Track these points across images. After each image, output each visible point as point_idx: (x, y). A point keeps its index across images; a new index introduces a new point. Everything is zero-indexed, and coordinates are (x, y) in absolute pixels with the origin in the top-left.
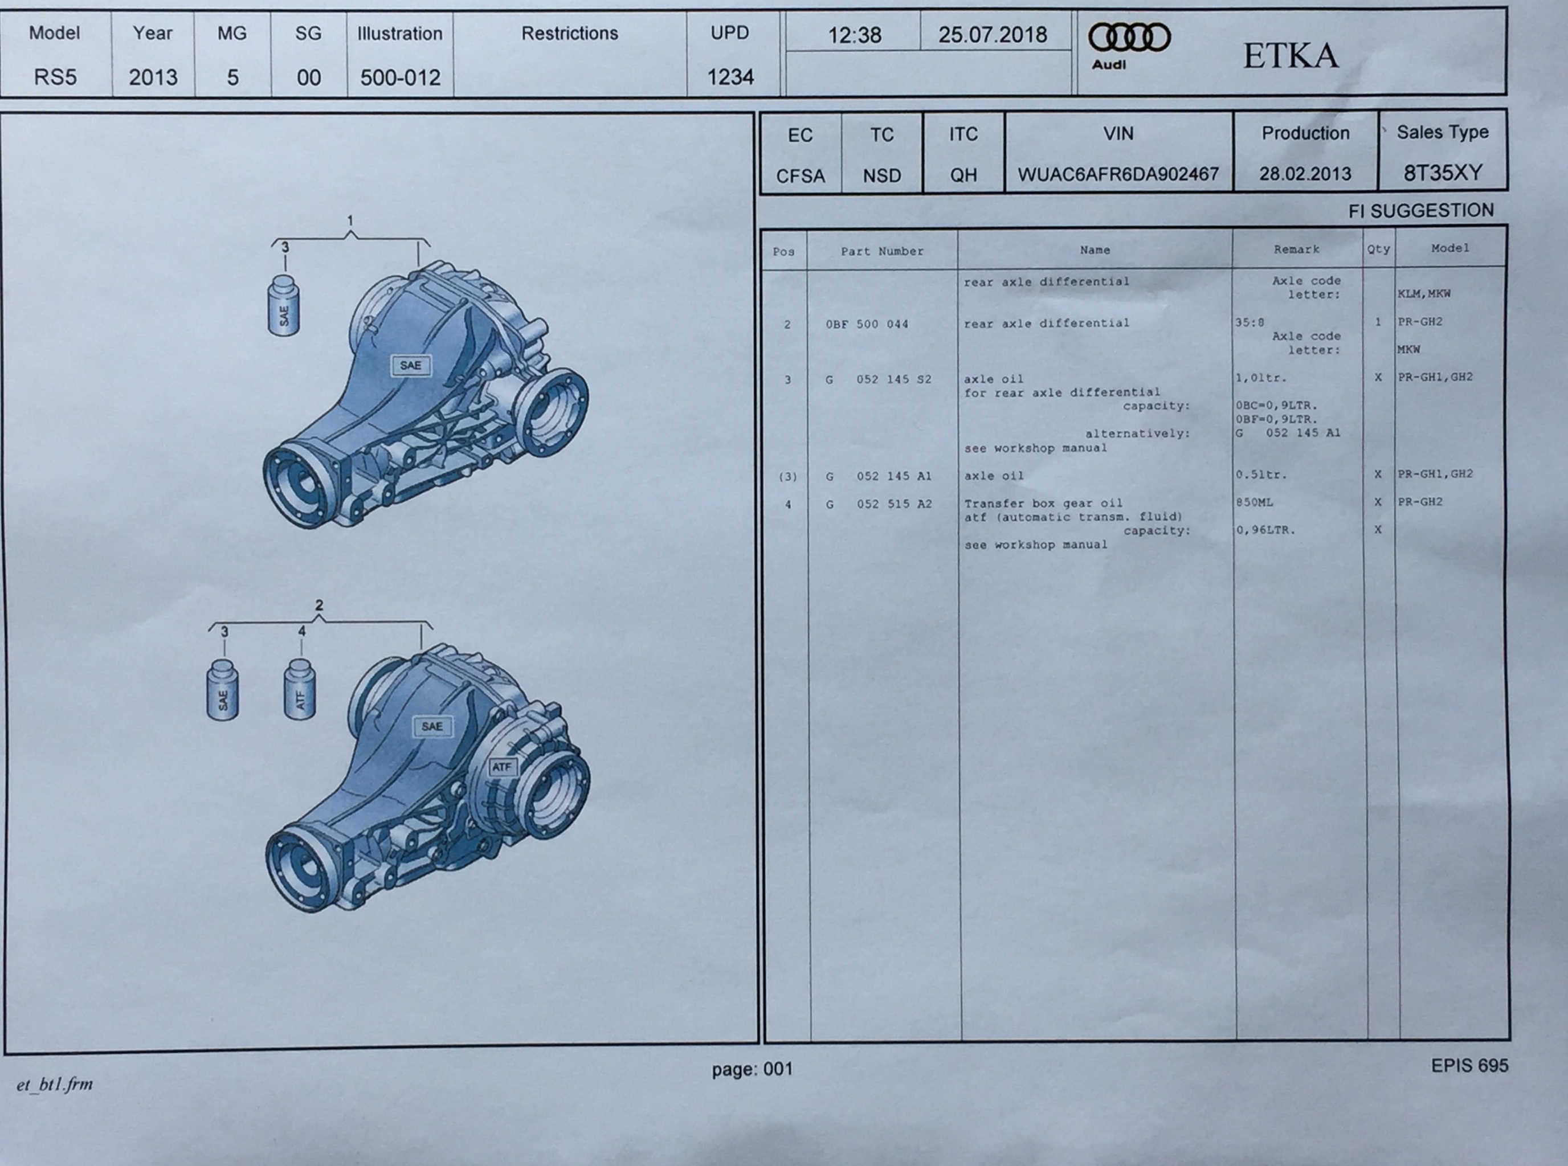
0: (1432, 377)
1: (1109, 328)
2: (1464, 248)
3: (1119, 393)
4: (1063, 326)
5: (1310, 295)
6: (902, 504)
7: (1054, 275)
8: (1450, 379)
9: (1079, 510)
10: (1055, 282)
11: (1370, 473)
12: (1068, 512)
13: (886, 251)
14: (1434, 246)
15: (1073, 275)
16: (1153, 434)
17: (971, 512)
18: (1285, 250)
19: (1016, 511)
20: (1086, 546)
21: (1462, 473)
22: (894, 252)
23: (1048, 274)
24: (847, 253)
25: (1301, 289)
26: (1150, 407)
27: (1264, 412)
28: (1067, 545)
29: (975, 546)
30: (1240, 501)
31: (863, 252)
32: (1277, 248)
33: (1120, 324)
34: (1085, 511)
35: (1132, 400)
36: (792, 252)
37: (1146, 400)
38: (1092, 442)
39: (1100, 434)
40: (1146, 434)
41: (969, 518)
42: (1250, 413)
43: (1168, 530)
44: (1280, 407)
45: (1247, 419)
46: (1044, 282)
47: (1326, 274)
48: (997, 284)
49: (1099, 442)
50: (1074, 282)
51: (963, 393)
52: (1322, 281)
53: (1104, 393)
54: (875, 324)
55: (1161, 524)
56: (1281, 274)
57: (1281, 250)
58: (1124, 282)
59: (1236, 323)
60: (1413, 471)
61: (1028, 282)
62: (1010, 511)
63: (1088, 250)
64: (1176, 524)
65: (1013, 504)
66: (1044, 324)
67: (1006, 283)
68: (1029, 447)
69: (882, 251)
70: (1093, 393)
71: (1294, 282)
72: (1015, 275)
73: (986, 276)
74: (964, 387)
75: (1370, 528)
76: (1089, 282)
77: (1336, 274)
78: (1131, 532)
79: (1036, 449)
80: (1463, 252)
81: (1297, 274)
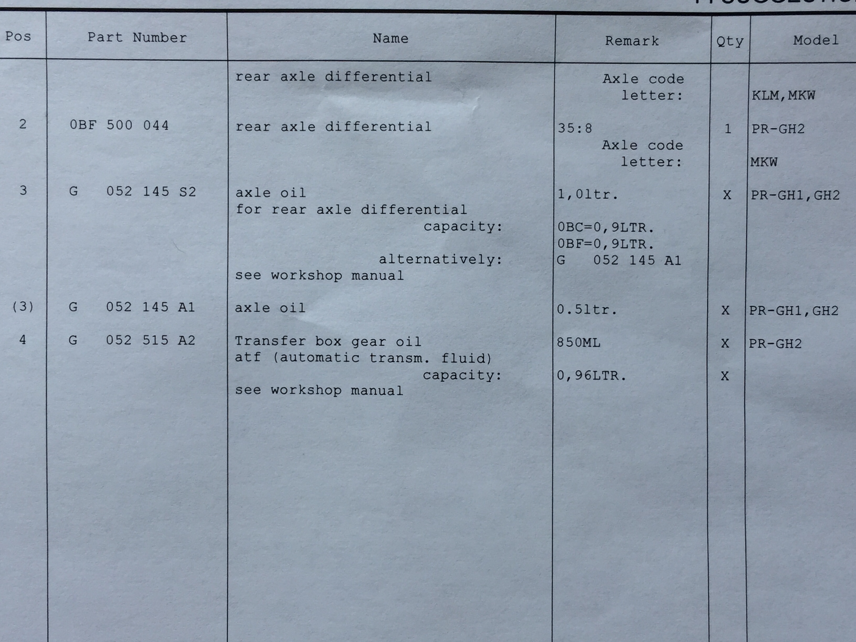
0: (791, 195)
1: (406, 133)
2: (832, 41)
3: (418, 210)
4: (352, 131)
5: (647, 96)
6: (159, 340)
7: (342, 68)
8: (812, 198)
9: (370, 349)
10: (342, 77)
11: (716, 309)
12: (356, 352)
13: (142, 37)
14: (796, 37)
15: (365, 68)
16: (458, 260)
17: (242, 350)
18: (618, 41)
19: (297, 350)
20: (378, 392)
21: (826, 311)
22: (151, 39)
23: (334, 67)
24: (95, 39)
25: (636, 89)
26: (455, 228)
27: (589, 235)
28: (355, 391)
29: (248, 390)
30: (561, 342)
31: (114, 39)
32: (609, 40)
33: (420, 128)
34: (377, 350)
35: (433, 219)
36: (28, 38)
37: (451, 219)
38: (387, 269)
39: (396, 259)
40: (450, 260)
41: (239, 358)
42: (574, 236)
43: (476, 375)
44: (610, 229)
45: (570, 244)
46: (330, 77)
47: (666, 71)
48: (275, 79)
49: (394, 269)
50: (365, 77)
51: (234, 209)
52: (662, 80)
53: (401, 210)
54: (129, 125)
55: (467, 367)
56: (614, 71)
57: (613, 41)
58: (425, 78)
59: (558, 128)
60: (768, 307)
61: (311, 77)
62: (289, 350)
63: (382, 38)
64: (484, 368)
65: (293, 342)
66: (330, 127)
67: (284, 78)
68: (311, 274)
69: (137, 37)
70: (387, 210)
71: (629, 80)
72: (295, 68)
73: (261, 68)
74: (235, 201)
75: (715, 374)
76: (383, 78)
77: (679, 71)
78: (431, 376)
79: (320, 276)
80: (831, 44)
81: (632, 71)
